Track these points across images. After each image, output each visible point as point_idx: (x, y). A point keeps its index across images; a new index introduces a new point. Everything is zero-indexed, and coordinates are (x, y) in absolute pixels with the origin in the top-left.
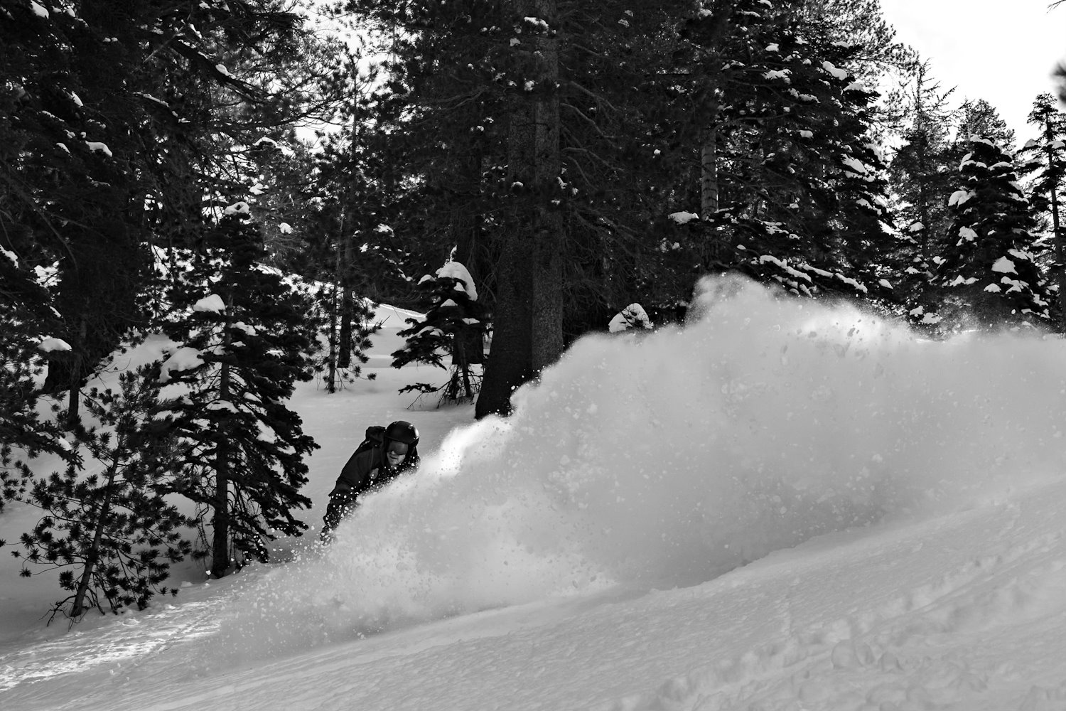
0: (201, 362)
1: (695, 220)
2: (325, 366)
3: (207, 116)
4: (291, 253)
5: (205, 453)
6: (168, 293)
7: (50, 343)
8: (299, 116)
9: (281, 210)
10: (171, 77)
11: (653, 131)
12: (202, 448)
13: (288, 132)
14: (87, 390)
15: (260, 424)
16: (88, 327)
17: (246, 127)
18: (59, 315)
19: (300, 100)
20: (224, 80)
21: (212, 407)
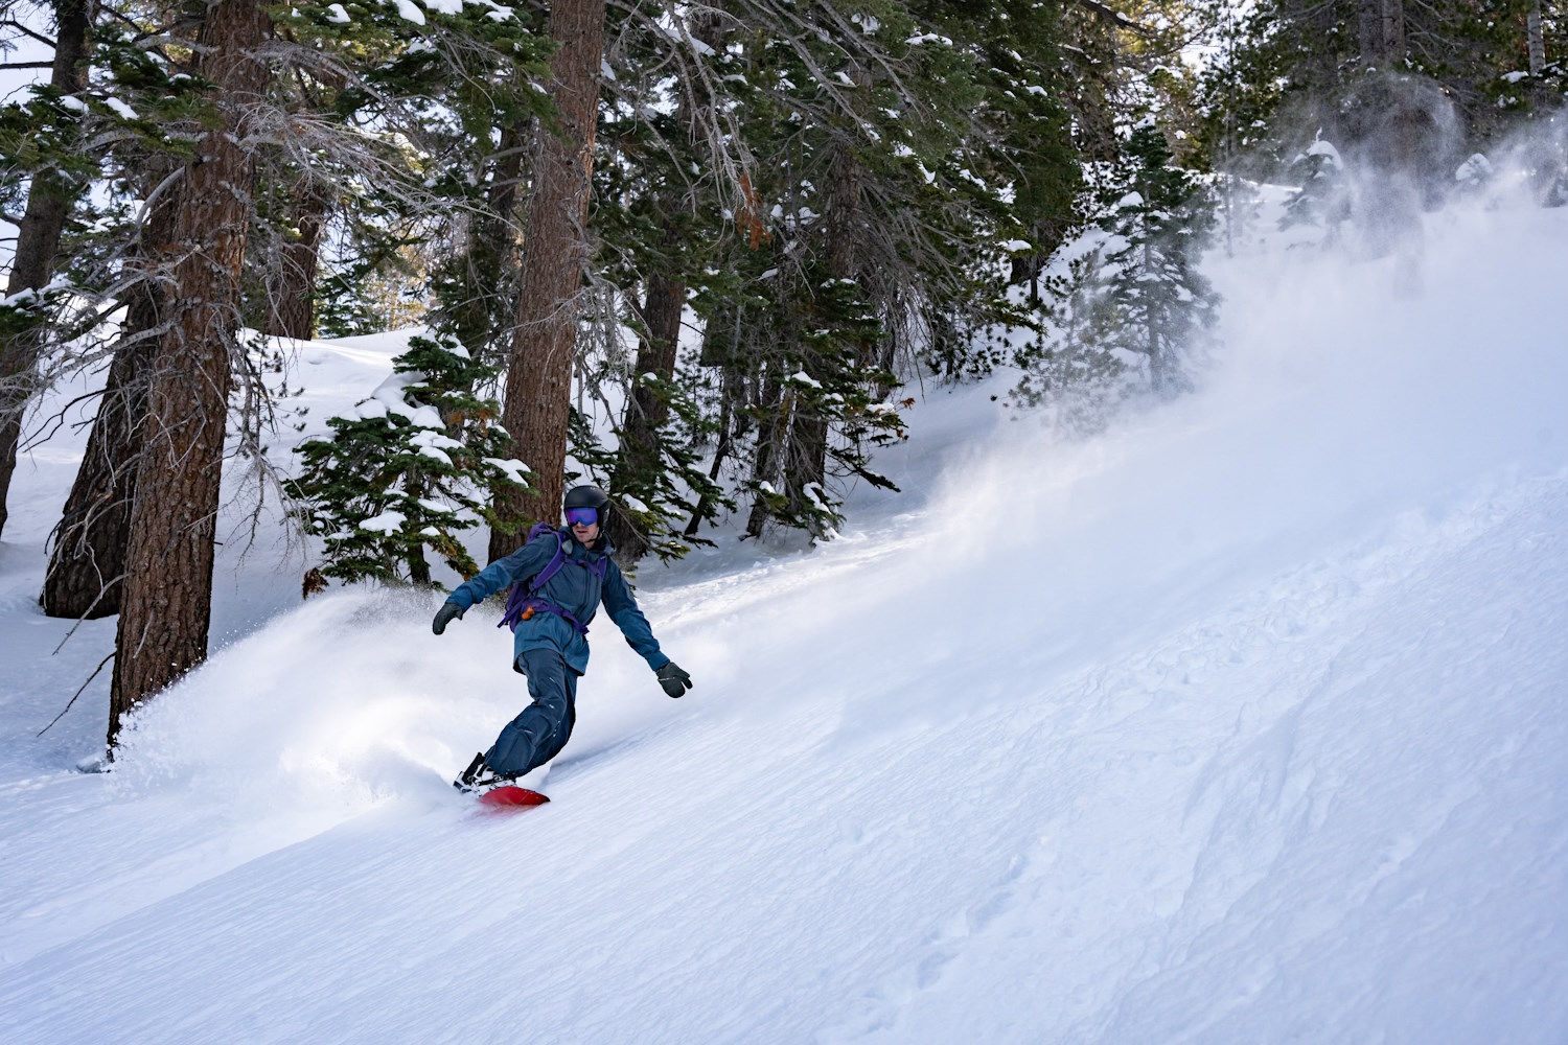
0: (1129, 245)
1: (1525, 77)
2: (1224, 238)
3: (1112, 55)
4: (1186, 154)
5: (1139, 315)
6: (1096, 196)
7: (1015, 245)
8: (1182, 45)
9: (1176, 121)
10: (1082, 28)
11: (1485, 8)
12: (1136, 311)
13: (1175, 59)
14: (1043, 278)
15: (1178, 288)
16: (1039, 230)
17: (1143, 59)
18: (1018, 222)
19: (1183, 31)
20: (1123, 24)
21: (1140, 279)
